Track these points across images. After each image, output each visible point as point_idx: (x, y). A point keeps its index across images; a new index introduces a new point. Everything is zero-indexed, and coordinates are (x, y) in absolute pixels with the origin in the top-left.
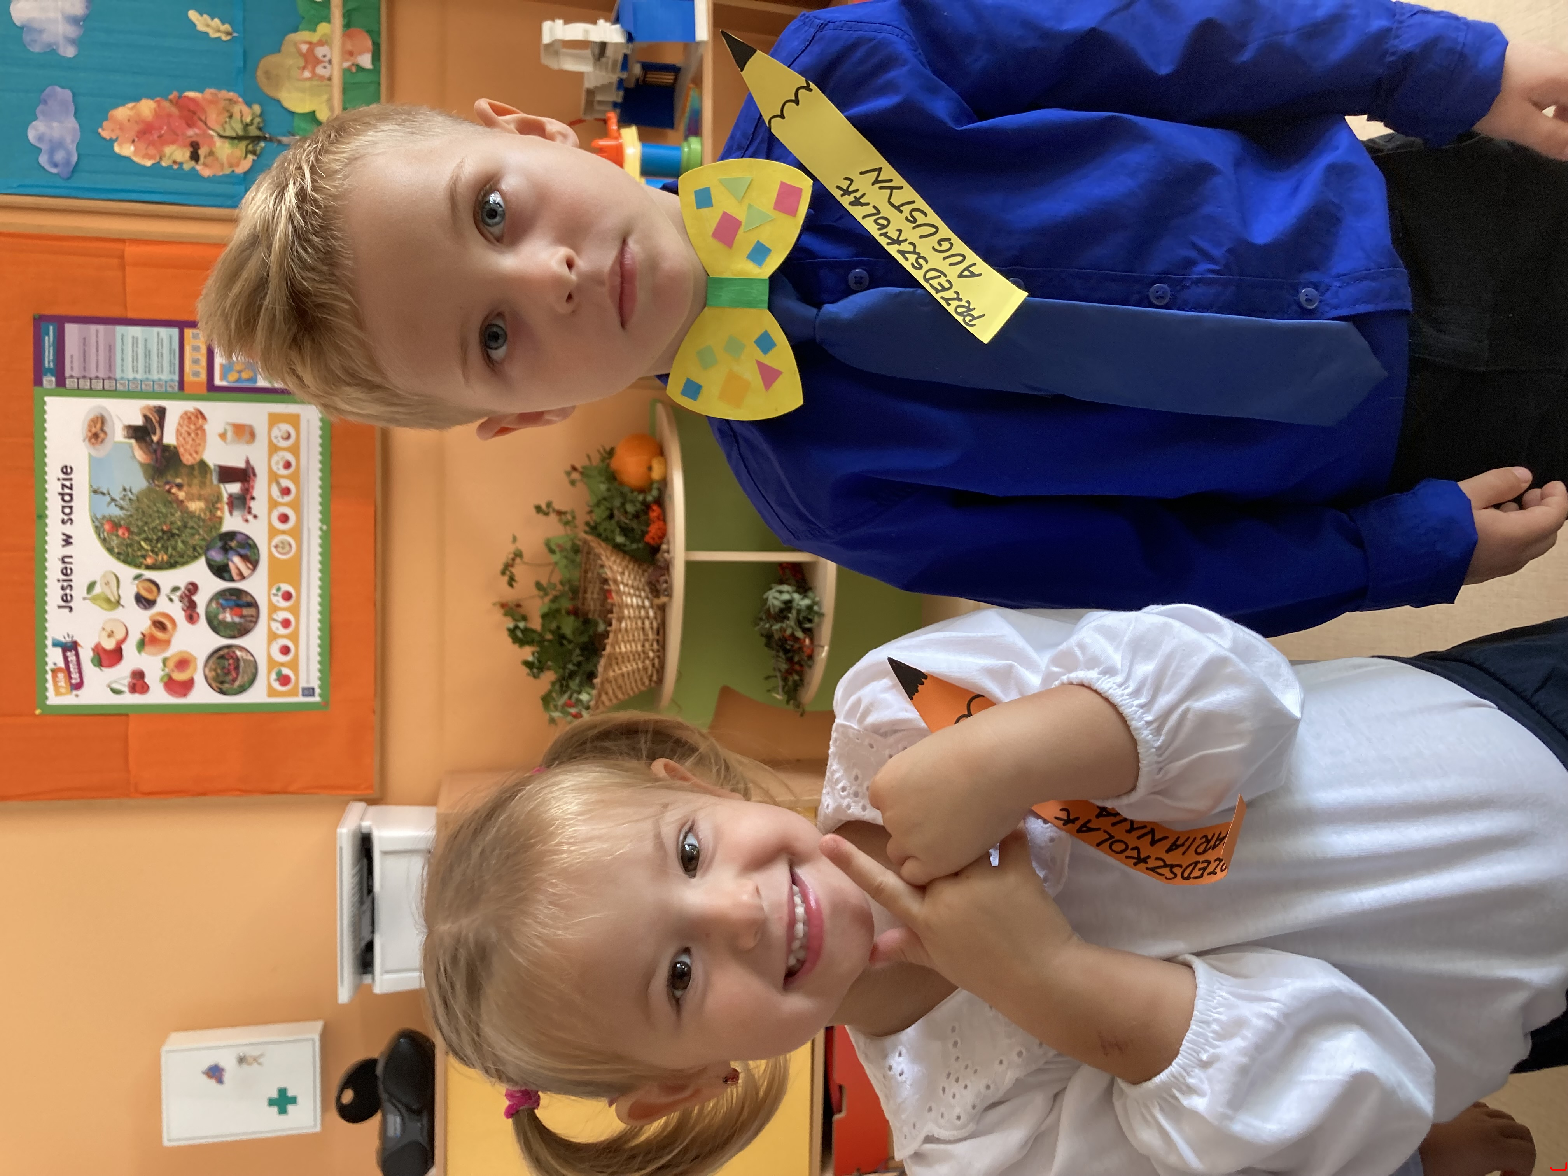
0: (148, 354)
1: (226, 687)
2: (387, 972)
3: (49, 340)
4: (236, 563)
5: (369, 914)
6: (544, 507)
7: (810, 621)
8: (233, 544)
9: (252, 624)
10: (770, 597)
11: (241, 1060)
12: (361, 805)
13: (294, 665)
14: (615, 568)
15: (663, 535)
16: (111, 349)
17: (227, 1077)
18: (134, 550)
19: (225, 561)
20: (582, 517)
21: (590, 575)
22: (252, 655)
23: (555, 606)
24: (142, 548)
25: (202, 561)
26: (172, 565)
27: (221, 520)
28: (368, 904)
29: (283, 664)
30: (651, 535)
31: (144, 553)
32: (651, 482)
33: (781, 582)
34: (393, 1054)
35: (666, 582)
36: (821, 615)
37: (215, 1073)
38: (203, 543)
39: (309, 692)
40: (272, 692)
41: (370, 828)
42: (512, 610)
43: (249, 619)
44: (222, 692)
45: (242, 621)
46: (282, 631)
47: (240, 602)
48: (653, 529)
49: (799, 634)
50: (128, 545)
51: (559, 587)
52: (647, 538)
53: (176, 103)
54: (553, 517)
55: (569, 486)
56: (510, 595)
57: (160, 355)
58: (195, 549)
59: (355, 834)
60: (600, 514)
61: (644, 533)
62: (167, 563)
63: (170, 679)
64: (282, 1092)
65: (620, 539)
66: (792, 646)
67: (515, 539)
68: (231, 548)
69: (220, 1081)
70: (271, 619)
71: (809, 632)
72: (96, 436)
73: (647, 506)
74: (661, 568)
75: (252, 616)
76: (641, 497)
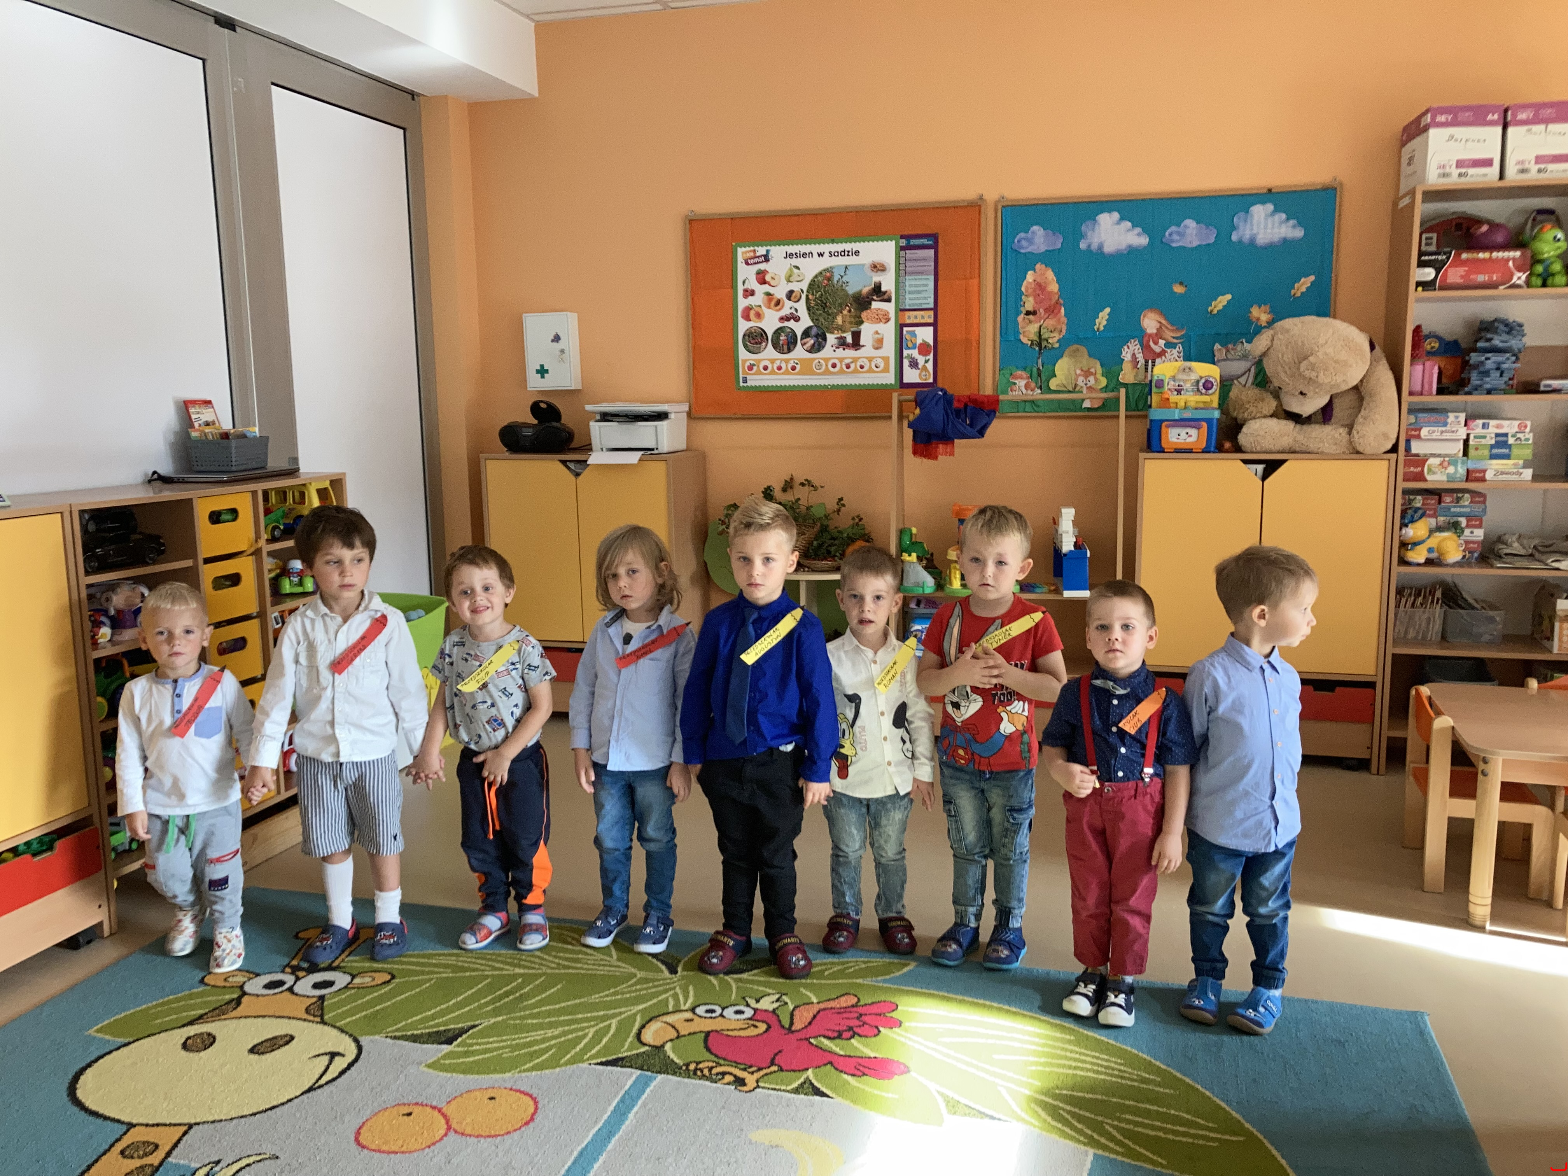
0: (919, 292)
1: (747, 337)
2: (600, 428)
3: (925, 241)
4: (811, 341)
5: (625, 419)
6: (843, 502)
8: (820, 340)
9: (779, 351)
11: (562, 351)
12: (686, 411)
13: (758, 373)
16: (921, 273)
17: (555, 344)
18: (816, 289)
19: (811, 336)
20: (833, 523)
22: (763, 351)
24: (817, 293)
25: (811, 324)
26: (809, 309)
27: (833, 333)
28: (632, 419)
29: (758, 367)
31: (815, 293)
34: (564, 429)
38: (820, 324)
39: (745, 380)
40: (744, 361)
41: (672, 418)
42: (789, 484)
43: (782, 348)
44: (744, 335)
45: (781, 345)
46: (775, 366)
47: (790, 344)
50: (819, 285)
53: (1057, 302)
54: (835, 508)
55: (853, 516)
56: (797, 484)
57: (918, 299)
58: (817, 320)
59: (668, 409)
62: (810, 306)
63: (751, 309)
64: (547, 371)
67: (824, 487)
68: (818, 339)
69: (553, 341)
70: (782, 360)
72: (875, 267)
75: (783, 350)
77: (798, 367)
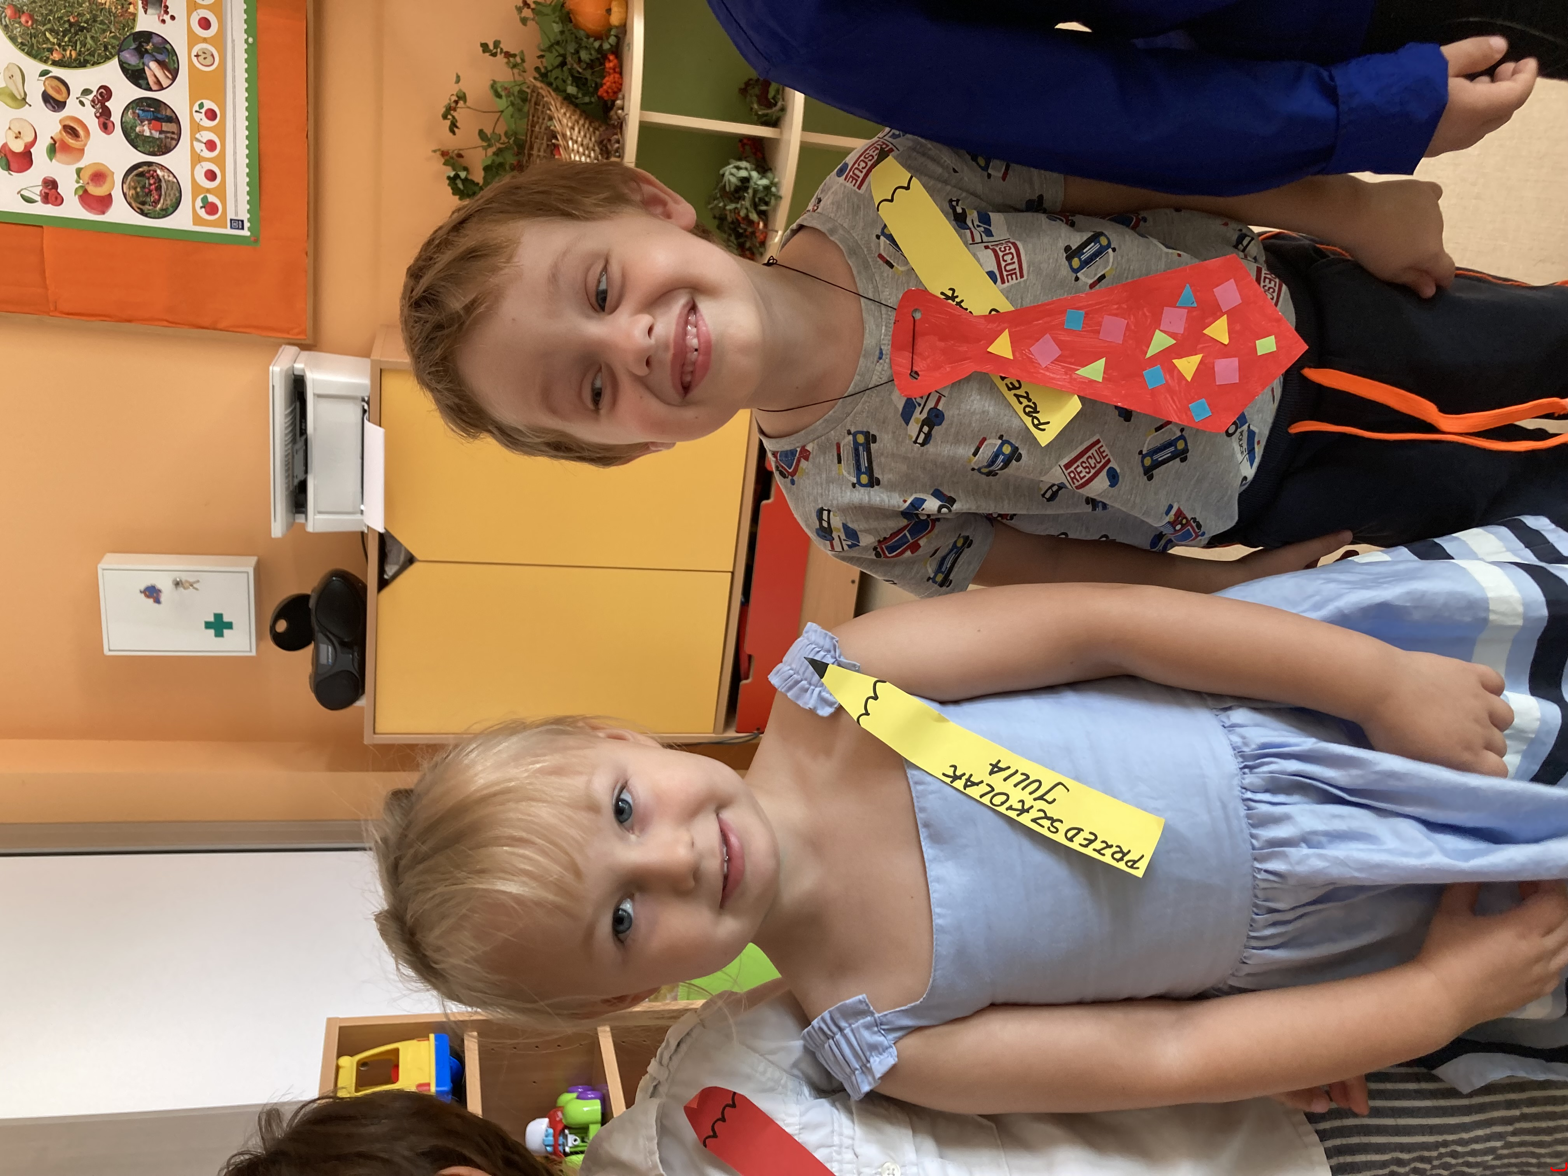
1: (146, 208)
2: (320, 513)
4: (153, 69)
5: (301, 454)
6: (491, 47)
7: (767, 204)
8: (149, 47)
9: (174, 142)
10: (727, 173)
11: (177, 584)
12: (294, 349)
13: (221, 192)
14: (565, 121)
15: (618, 89)
17: (163, 598)
18: (38, 42)
19: (141, 66)
20: (532, 62)
21: (537, 129)
22: (175, 177)
23: (499, 160)
24: (48, 39)
25: (115, 62)
26: (82, 64)
27: (134, 15)
28: (300, 444)
29: (208, 191)
30: (605, 87)
31: (50, 46)
32: (610, 28)
33: (740, 159)
34: (326, 590)
35: (618, 142)
36: (779, 198)
37: (152, 593)
38: (116, 42)
39: (238, 224)
40: (197, 220)
41: (303, 370)
42: (452, 158)
43: (169, 135)
44: (143, 213)
45: (163, 136)
46: (206, 154)
47: (159, 116)
48: (608, 81)
49: (754, 216)
50: (32, 36)
51: (504, 139)
52: (601, 92)
54: (500, 58)
55: (520, 24)
56: (452, 142)
58: (106, 49)
59: (287, 376)
60: (551, 60)
61: (598, 86)
62: (75, 60)
63: (86, 191)
64: (218, 617)
65: (571, 90)
66: (745, 230)
67: (458, 79)
68: (147, 51)
69: (157, 601)
70: (193, 138)
71: (763, 215)
73: (602, 55)
74: (614, 126)
75: (173, 133)
76: (597, 44)
77: (208, 104)
